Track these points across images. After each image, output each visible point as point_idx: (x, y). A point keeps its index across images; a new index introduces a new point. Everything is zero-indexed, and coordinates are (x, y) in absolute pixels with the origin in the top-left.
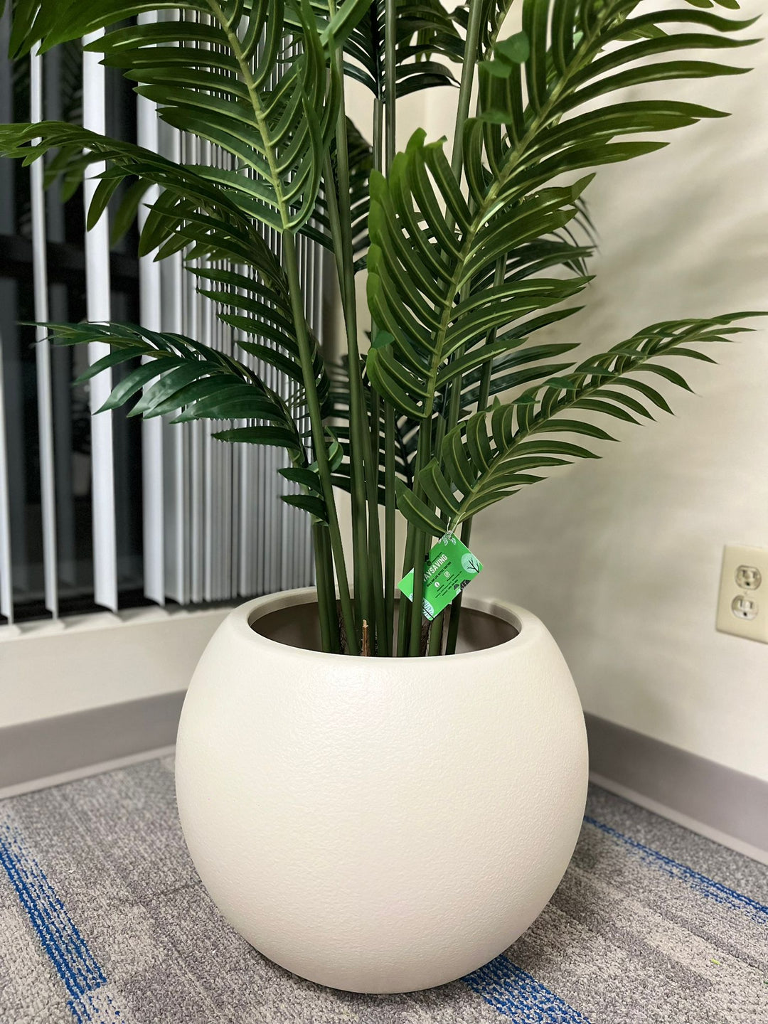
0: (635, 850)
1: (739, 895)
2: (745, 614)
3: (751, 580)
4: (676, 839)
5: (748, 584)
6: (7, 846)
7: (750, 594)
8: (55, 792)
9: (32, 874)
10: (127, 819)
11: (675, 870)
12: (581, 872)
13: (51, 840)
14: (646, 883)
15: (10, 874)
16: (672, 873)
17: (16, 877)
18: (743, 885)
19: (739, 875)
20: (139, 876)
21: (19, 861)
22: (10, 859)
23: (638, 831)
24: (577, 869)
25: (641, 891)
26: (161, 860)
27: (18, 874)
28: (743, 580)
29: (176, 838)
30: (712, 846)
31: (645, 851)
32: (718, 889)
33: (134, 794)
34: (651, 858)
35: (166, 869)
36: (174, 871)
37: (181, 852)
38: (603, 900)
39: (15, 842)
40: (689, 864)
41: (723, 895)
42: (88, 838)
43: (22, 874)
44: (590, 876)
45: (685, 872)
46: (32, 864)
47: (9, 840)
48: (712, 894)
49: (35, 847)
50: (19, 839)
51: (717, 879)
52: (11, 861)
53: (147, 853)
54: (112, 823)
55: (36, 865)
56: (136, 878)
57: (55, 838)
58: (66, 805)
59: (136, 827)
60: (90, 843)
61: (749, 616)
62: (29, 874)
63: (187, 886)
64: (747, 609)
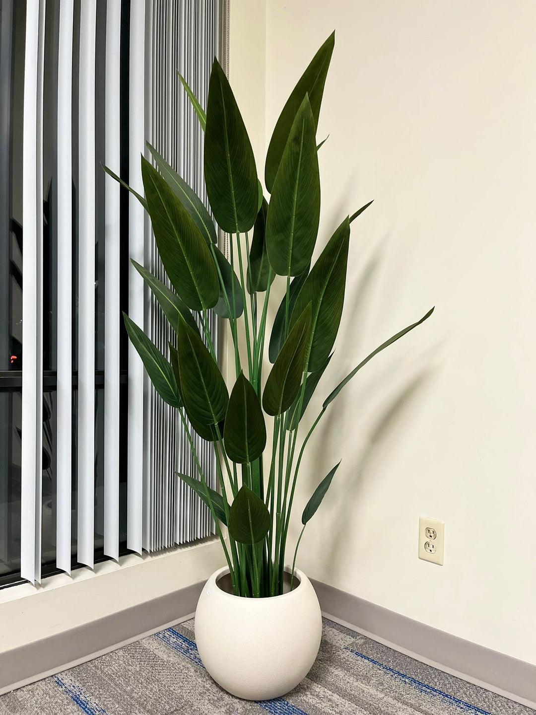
0: (388, 672)
1: (436, 690)
2: (431, 551)
3: (432, 535)
4: (407, 664)
5: (431, 536)
6: (78, 696)
7: (432, 542)
8: (89, 664)
9: (97, 710)
10: (134, 677)
11: (407, 680)
12: (364, 686)
13: (99, 692)
14: (394, 688)
15: (86, 711)
16: (406, 682)
17: (90, 712)
18: (438, 685)
19: (436, 680)
20: (151, 707)
21: (87, 704)
22: (82, 703)
23: (389, 661)
24: (362, 684)
25: (392, 692)
26: (159, 698)
27: (90, 711)
28: (429, 534)
29: (163, 685)
30: (425, 666)
31: (393, 672)
32: (426, 687)
33: (132, 663)
34: (396, 675)
35: (163, 702)
36: (168, 703)
37: (168, 693)
38: (375, 699)
39: (81, 694)
40: (413, 676)
41: (429, 690)
42: (118, 689)
43: (92, 711)
44: (368, 687)
45: (412, 680)
46: (95, 705)
47: (78, 693)
48: (424, 690)
49: (93, 695)
50: (82, 692)
51: (426, 684)
52: (84, 705)
53: (151, 694)
54: (127, 680)
55: (97, 705)
56: (150, 708)
57: (101, 690)
58: (99, 672)
59: (140, 682)
60: (120, 692)
61: (432, 552)
62: (96, 710)
63: (176, 710)
64: (432, 549)
